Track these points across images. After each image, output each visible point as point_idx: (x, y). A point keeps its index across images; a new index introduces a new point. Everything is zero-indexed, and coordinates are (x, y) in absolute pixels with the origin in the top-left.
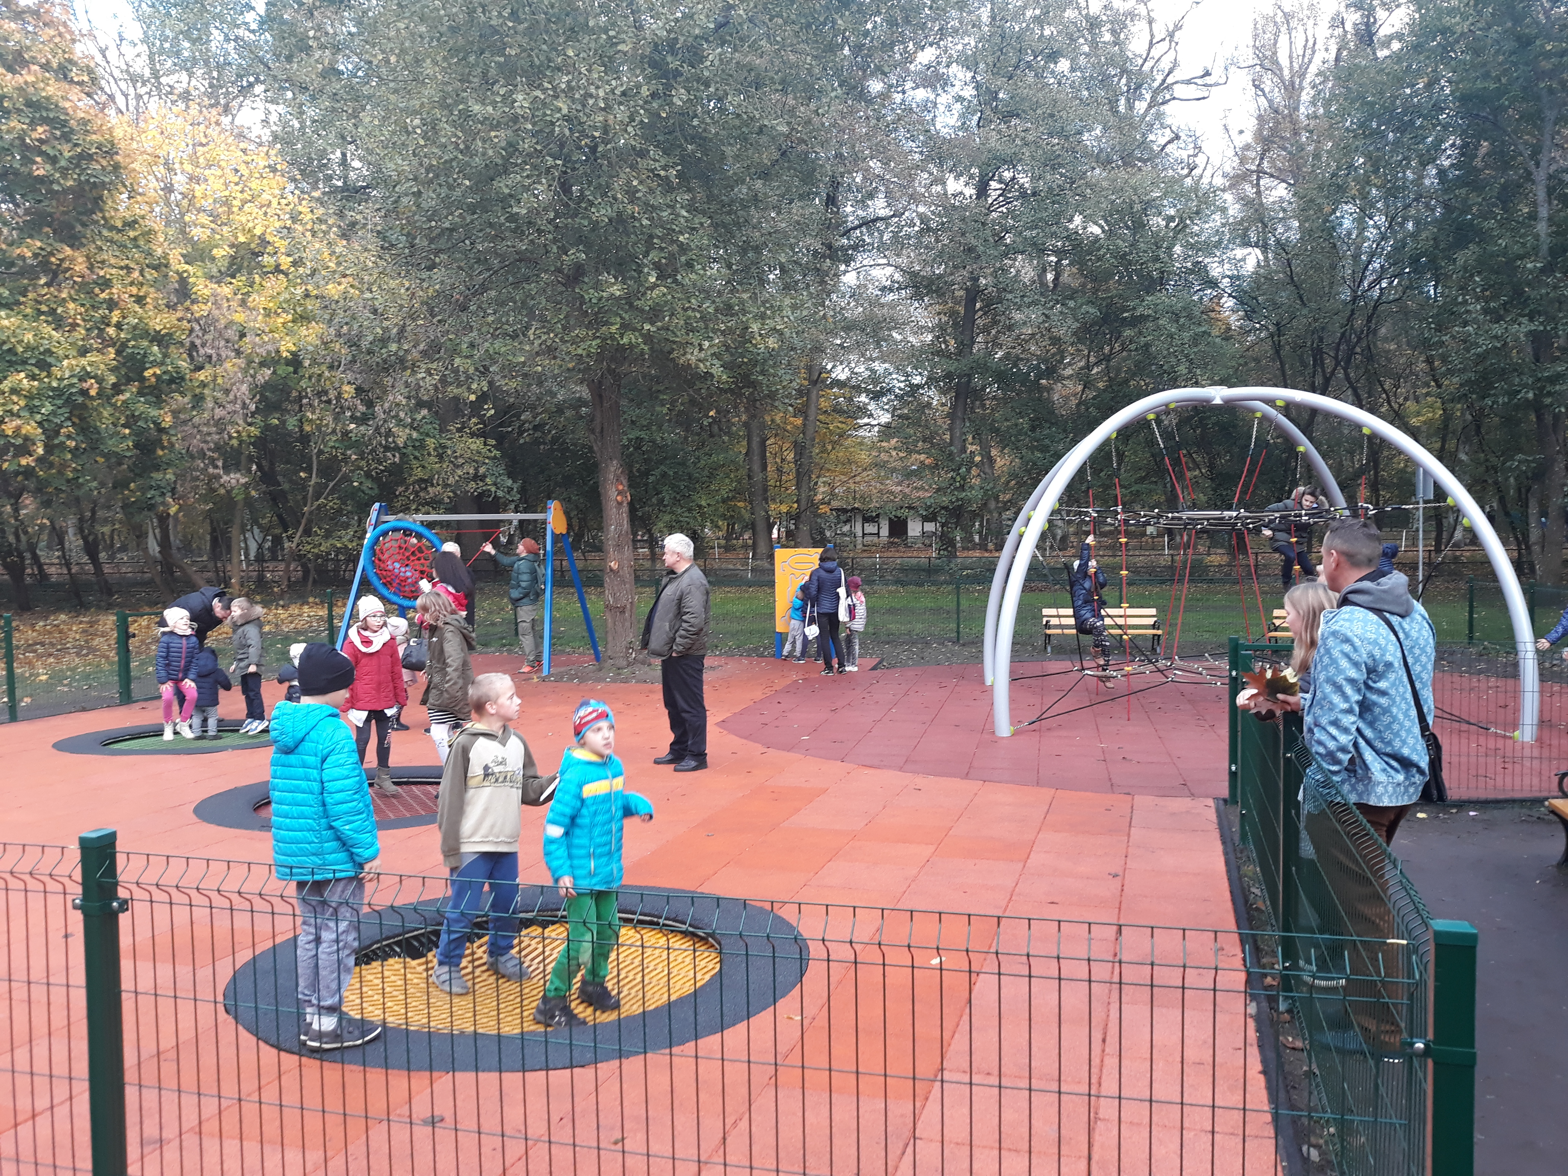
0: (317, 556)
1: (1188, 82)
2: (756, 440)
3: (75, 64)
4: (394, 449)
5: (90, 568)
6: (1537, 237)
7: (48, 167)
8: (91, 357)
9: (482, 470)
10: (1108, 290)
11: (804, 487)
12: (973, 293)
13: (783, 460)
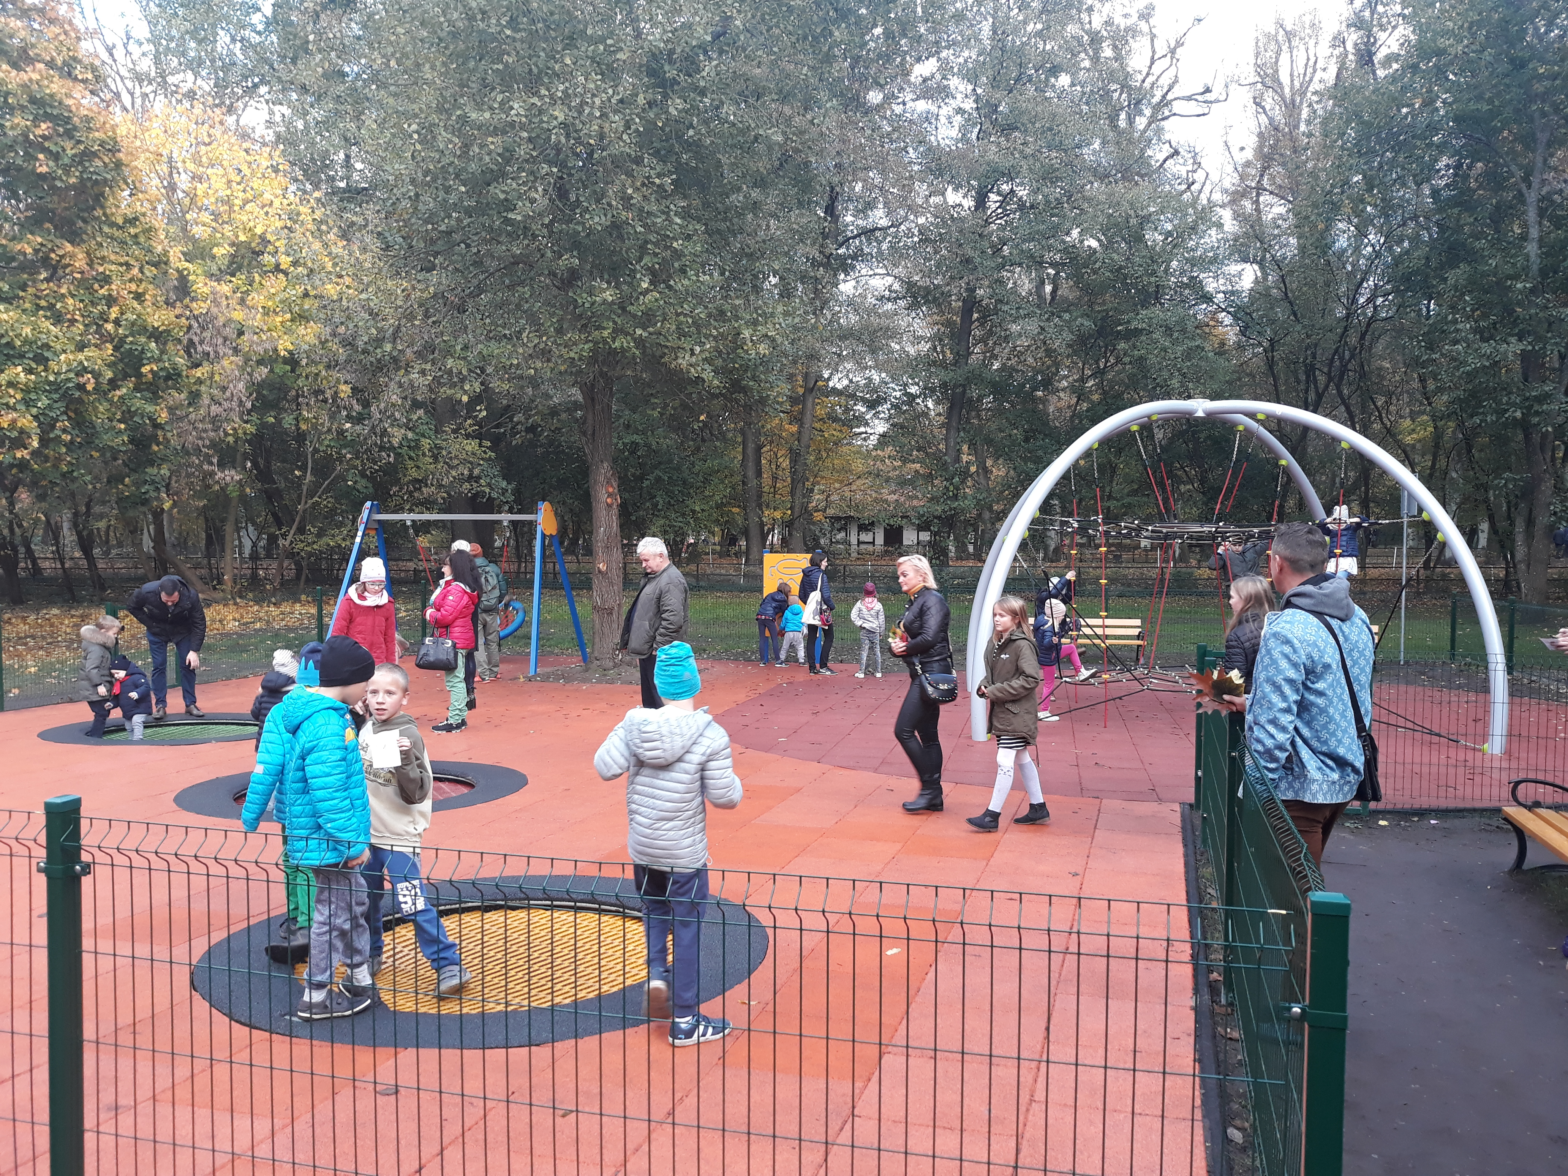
0: (310, 555)
1: (1189, 98)
2: (751, 446)
3: (80, 62)
4: (389, 449)
5: (84, 563)
6: (1527, 258)
7: (51, 163)
8: (88, 352)
9: (476, 472)
10: (1104, 303)
11: (798, 493)
12: (970, 304)
13: (778, 467)
